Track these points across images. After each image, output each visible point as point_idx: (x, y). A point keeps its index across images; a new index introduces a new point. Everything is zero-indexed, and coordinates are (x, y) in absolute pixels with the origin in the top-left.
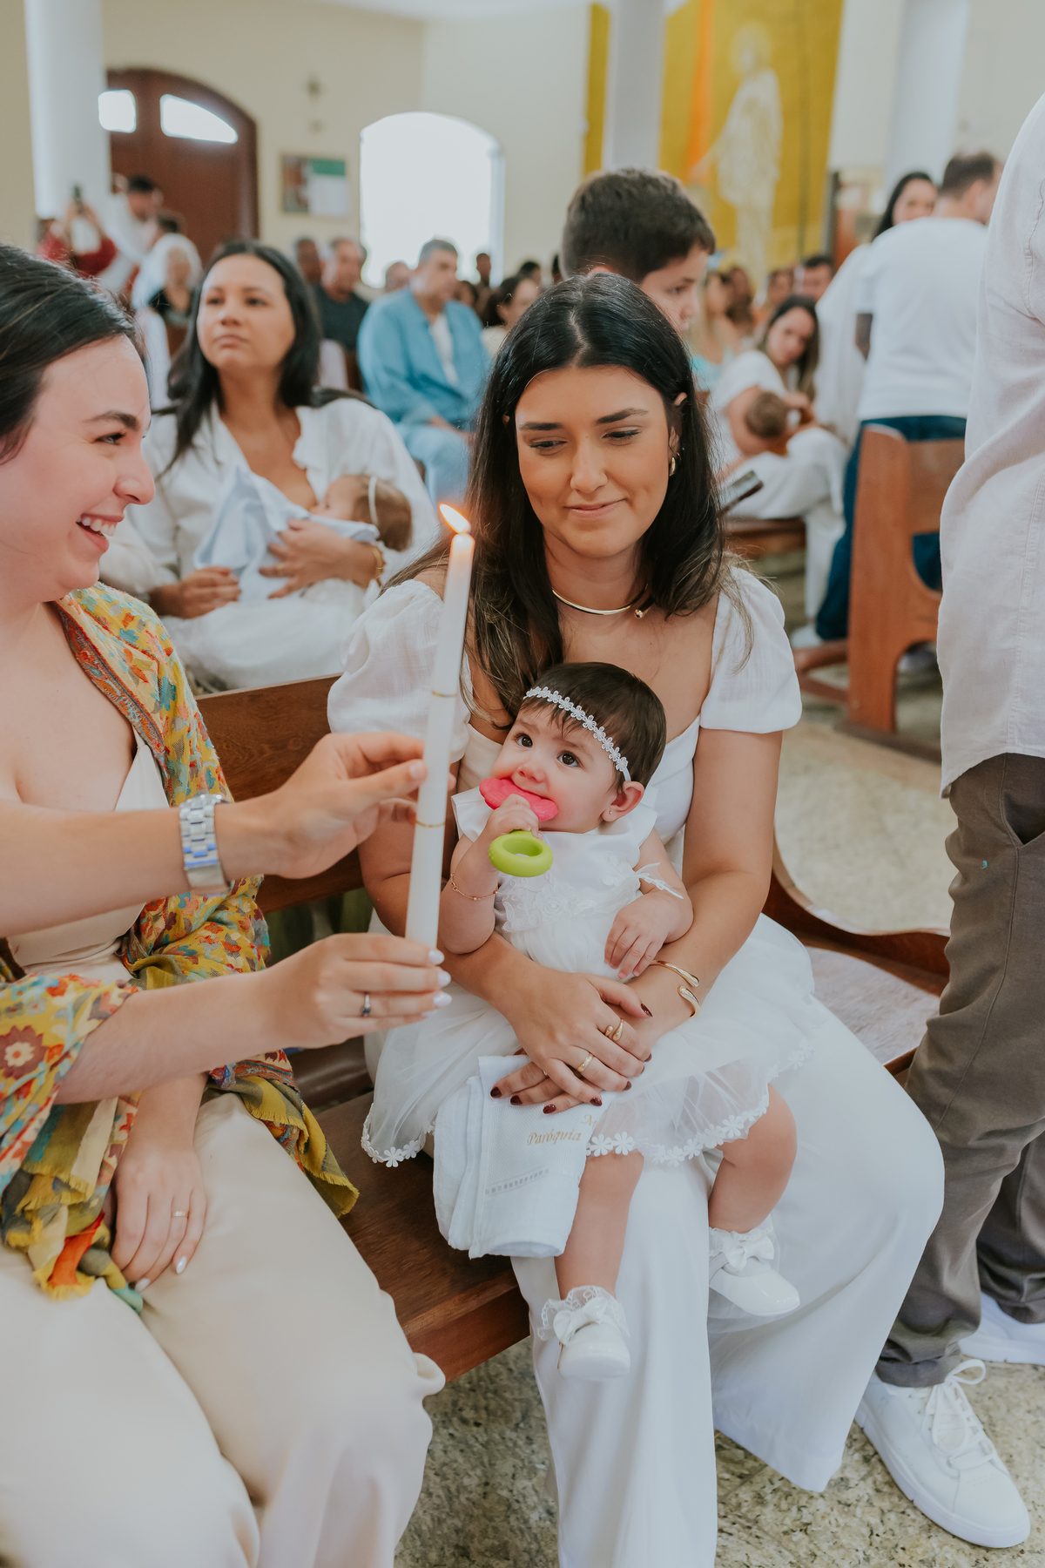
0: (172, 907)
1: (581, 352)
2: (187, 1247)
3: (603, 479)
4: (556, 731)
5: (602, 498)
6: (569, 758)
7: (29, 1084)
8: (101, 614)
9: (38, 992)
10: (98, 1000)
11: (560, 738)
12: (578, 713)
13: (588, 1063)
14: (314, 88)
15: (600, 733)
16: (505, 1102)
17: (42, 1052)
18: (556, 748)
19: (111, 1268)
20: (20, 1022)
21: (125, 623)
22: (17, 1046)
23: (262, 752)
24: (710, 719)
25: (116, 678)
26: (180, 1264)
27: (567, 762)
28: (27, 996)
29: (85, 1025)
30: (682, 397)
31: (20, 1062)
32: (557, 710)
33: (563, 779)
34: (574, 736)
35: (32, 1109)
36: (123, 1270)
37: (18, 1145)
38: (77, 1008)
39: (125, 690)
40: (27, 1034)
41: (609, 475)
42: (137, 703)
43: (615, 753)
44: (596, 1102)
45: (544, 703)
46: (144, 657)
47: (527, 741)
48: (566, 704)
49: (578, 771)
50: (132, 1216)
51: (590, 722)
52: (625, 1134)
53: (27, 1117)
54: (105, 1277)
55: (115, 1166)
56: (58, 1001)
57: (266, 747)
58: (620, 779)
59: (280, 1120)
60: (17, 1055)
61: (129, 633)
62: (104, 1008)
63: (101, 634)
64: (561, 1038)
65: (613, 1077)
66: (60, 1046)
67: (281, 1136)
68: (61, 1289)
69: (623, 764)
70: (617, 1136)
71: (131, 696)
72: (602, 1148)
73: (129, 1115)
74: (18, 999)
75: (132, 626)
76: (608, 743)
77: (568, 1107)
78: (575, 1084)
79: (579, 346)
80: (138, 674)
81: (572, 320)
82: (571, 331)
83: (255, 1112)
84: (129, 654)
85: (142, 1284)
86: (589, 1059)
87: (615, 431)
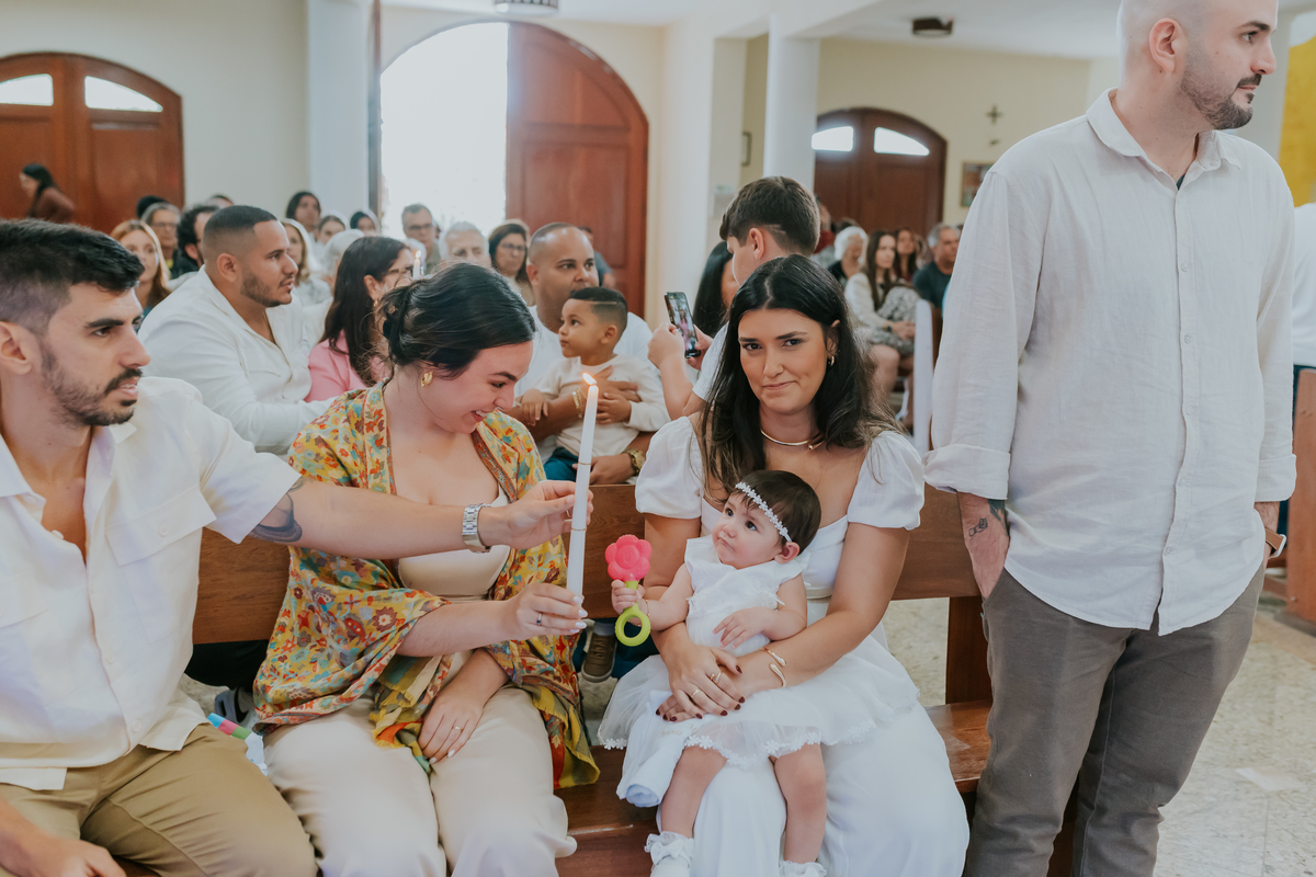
0: (509, 583)
1: (768, 301)
2: (456, 745)
3: (781, 370)
4: (745, 509)
5: (780, 380)
6: (750, 524)
7: (387, 635)
8: (494, 427)
9: (402, 594)
10: (428, 602)
11: (747, 514)
12: (758, 499)
13: (697, 693)
14: (994, 115)
15: (769, 512)
16: (660, 718)
17: (395, 620)
18: (744, 520)
19: (414, 743)
20: (388, 605)
21: (507, 433)
22: (385, 616)
23: (612, 522)
24: (855, 516)
25: (494, 459)
26: (451, 753)
27: (749, 527)
28: (393, 595)
29: (418, 613)
30: (837, 322)
31: (384, 624)
32: (746, 497)
33: (746, 536)
34: (754, 513)
35: (387, 649)
36: (423, 750)
37: (378, 665)
38: (416, 604)
39: (498, 466)
40: (390, 611)
41: (784, 367)
42: (504, 473)
43: (779, 525)
44: (699, 716)
45: (740, 491)
46: (512, 450)
47: (730, 512)
48: (752, 494)
49: (755, 533)
50: (432, 721)
51: (764, 506)
52: (708, 737)
53: (383, 652)
54: (411, 748)
55: (432, 697)
56: (409, 599)
57: (615, 520)
58: (784, 540)
59: (549, 711)
60: (384, 620)
61: (508, 439)
62: (429, 607)
63: (490, 437)
64: (684, 677)
65: (712, 704)
66: (404, 620)
67: (547, 720)
68: (382, 741)
69: (784, 532)
70: (703, 737)
71: (501, 469)
72: (691, 743)
73: (444, 672)
74: (391, 595)
75: (510, 435)
76: (775, 518)
77: (684, 719)
78: (688, 704)
79: (767, 298)
80: (507, 459)
81: (767, 284)
82: (765, 290)
83: (536, 704)
84: (504, 448)
85: (433, 760)
86: (697, 691)
87: (791, 341)
